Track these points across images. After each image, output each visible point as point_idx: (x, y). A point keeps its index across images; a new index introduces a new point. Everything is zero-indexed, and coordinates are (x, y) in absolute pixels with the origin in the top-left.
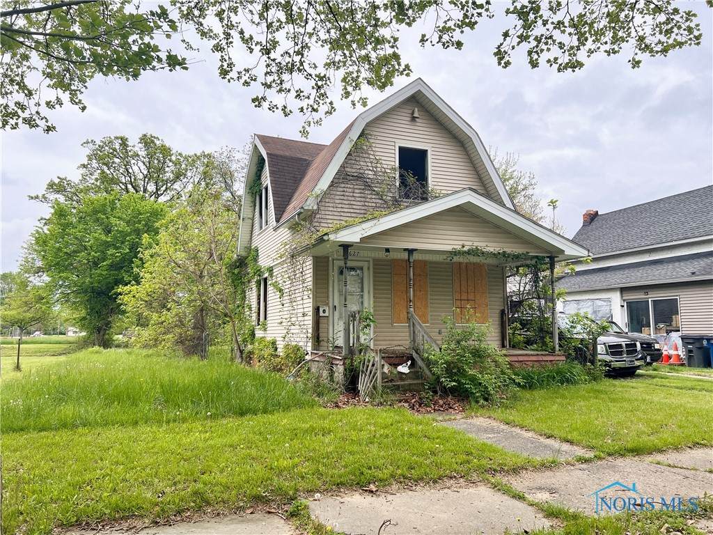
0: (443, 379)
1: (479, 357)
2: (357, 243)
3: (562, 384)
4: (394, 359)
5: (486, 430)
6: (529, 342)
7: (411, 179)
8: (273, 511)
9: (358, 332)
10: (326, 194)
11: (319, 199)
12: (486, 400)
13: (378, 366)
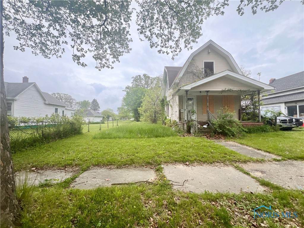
0: (217, 129)
1: (231, 122)
2: (190, 90)
3: (263, 132)
4: (202, 124)
5: (233, 146)
6: (249, 119)
7: (208, 71)
8: (152, 168)
9: (191, 116)
10: (182, 78)
11: (180, 79)
12: (233, 136)
13: (196, 125)
